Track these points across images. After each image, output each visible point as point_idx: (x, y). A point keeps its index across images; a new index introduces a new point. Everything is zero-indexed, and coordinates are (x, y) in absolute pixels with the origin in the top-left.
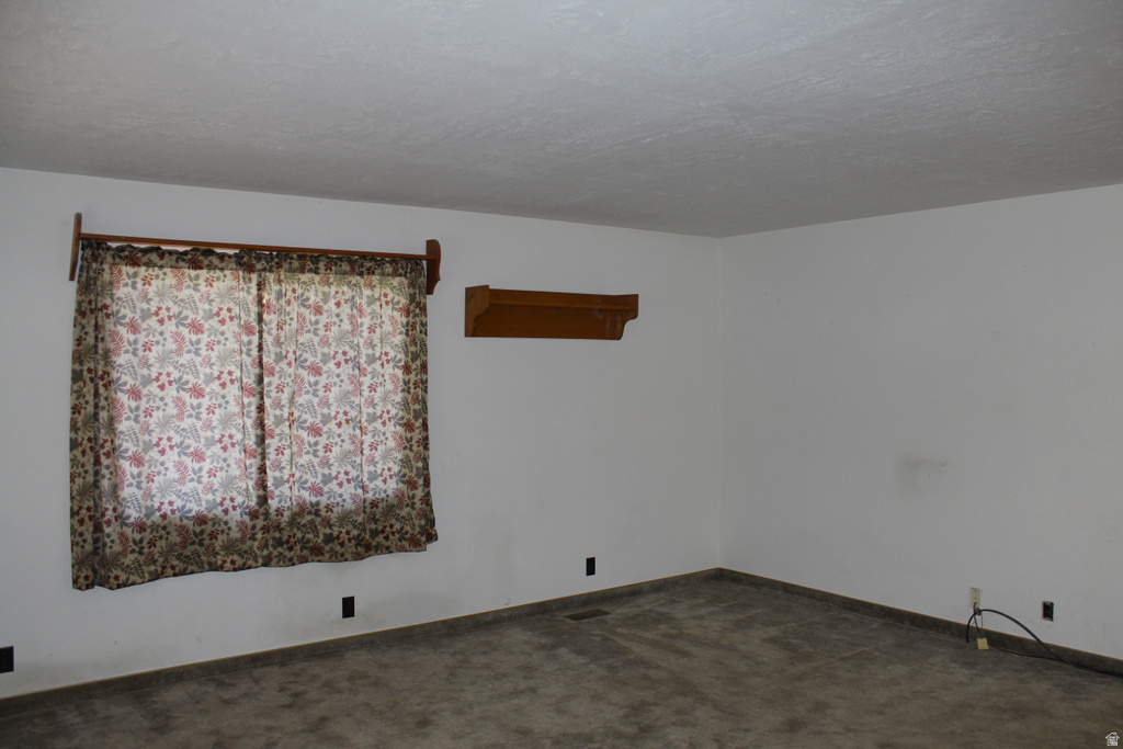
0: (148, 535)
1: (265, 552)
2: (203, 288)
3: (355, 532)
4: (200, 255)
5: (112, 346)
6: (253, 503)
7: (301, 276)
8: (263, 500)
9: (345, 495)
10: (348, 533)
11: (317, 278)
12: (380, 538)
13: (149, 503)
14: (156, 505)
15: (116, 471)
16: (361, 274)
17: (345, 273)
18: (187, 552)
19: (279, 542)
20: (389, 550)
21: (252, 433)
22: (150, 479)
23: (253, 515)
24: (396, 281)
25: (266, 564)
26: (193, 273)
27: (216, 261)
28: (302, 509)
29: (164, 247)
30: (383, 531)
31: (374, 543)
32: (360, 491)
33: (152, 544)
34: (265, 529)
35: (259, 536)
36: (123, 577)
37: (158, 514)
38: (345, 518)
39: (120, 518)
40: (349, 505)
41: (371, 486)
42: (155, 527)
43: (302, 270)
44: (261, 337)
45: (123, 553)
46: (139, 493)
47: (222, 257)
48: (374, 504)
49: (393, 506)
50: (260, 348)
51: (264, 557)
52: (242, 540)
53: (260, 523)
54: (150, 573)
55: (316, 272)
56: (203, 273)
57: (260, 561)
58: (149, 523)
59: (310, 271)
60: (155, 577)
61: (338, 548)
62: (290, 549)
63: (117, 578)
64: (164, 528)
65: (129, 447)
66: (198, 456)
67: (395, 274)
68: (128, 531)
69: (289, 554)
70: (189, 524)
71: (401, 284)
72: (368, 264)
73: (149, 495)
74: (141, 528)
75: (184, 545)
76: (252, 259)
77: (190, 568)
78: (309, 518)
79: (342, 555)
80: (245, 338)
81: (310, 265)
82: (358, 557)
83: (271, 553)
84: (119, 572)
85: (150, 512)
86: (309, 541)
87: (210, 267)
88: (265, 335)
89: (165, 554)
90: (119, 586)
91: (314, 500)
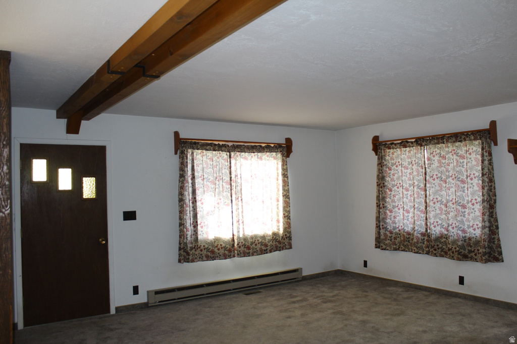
0: (394, 235)
1: (427, 249)
2: (407, 154)
3: (457, 249)
4: (404, 143)
5: (385, 175)
6: (424, 230)
7: (438, 145)
8: (427, 230)
9: (454, 233)
10: (455, 248)
11: (444, 145)
12: (473, 254)
13: (394, 225)
14: (397, 226)
15: (385, 213)
16: (461, 141)
17: (454, 142)
18: (405, 244)
19: (432, 247)
20: (476, 260)
21: (424, 204)
22: (395, 217)
23: (423, 234)
24: (477, 142)
25: (428, 253)
26: (405, 149)
27: (410, 144)
28: (442, 236)
29: (395, 142)
30: (474, 252)
31: (470, 256)
32: (460, 233)
33: (395, 238)
34: (428, 241)
35: (425, 243)
36: (384, 247)
37: (398, 229)
38: (454, 242)
39: (386, 229)
40: (456, 237)
41: (468, 231)
42: (396, 233)
43: (438, 143)
44: (425, 170)
45: (386, 239)
46: (391, 221)
47: (412, 143)
48: (470, 239)
49: (479, 241)
50: (426, 174)
51: (427, 251)
52: (417, 242)
53: (426, 238)
54: (394, 248)
55: (444, 143)
56: (408, 149)
57: (425, 252)
58: (394, 231)
59: (441, 143)
60: (395, 249)
61: (451, 254)
62: (435, 250)
63: (382, 246)
64: (400, 234)
65: (390, 207)
66: (408, 212)
67: (475, 139)
68: (388, 233)
69: (434, 252)
70: (405, 234)
71: (479, 143)
72: (463, 137)
73: (394, 222)
74: (391, 233)
75: (404, 241)
76: (421, 141)
77: (406, 249)
78: (444, 240)
79: (453, 257)
80: (421, 170)
81: (441, 141)
82: (459, 259)
83: (429, 250)
84: (383, 245)
85: (395, 228)
86: (444, 249)
87: (410, 147)
88: (427, 169)
89: (400, 243)
90: (382, 249)
91: (446, 233)
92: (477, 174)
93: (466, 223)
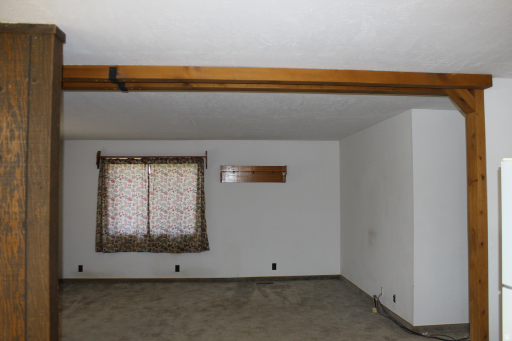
0: (115, 239)
1: (149, 248)
2: (132, 169)
3: (177, 244)
4: (130, 161)
5: (107, 186)
6: (146, 233)
7: (161, 165)
8: (149, 232)
9: (174, 232)
10: (175, 244)
11: (166, 165)
12: (188, 247)
13: (116, 230)
14: (119, 231)
15: (107, 220)
16: (181, 163)
17: (175, 163)
18: (127, 245)
19: (153, 245)
20: (190, 252)
21: (147, 212)
22: (117, 223)
23: (145, 236)
24: (193, 165)
25: (149, 251)
26: (129, 165)
27: (136, 162)
28: (162, 236)
29: (120, 159)
30: (188, 245)
31: (185, 249)
32: (179, 232)
33: (117, 242)
34: (149, 241)
35: (147, 243)
36: (107, 250)
37: (119, 234)
38: (174, 239)
39: (107, 234)
40: (175, 236)
41: (185, 230)
42: (118, 237)
43: (162, 163)
44: (149, 183)
45: (108, 243)
46: (113, 227)
47: (137, 160)
48: (185, 236)
49: (192, 237)
50: (149, 186)
51: (148, 249)
52: (141, 243)
53: (148, 239)
54: (116, 250)
55: (166, 163)
56: (132, 165)
57: (147, 250)
58: (116, 236)
59: (164, 163)
60: (117, 251)
61: (171, 249)
62: (157, 247)
63: (105, 250)
64: (121, 238)
65: (111, 214)
66: (130, 218)
67: (193, 162)
68: (110, 237)
69: (156, 249)
70: (127, 237)
71: (195, 166)
72: (183, 160)
73: (116, 228)
74: (113, 237)
75: (126, 243)
76: (146, 160)
77: (128, 250)
78: (164, 239)
79: (173, 251)
80: (144, 184)
81: (164, 161)
82: (178, 252)
83: (151, 248)
84: (105, 248)
85: (116, 233)
86: (163, 246)
87: (134, 163)
88: (150, 183)
89: (121, 245)
90: (105, 252)
91: (166, 233)
92: (192, 188)
93: (183, 225)
